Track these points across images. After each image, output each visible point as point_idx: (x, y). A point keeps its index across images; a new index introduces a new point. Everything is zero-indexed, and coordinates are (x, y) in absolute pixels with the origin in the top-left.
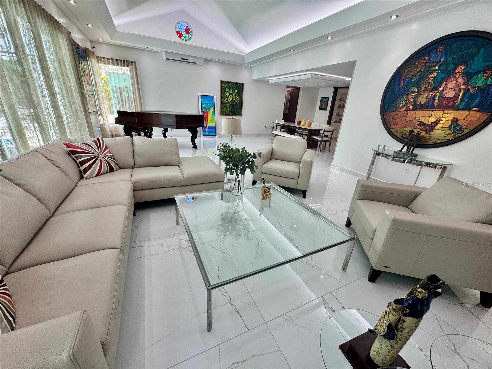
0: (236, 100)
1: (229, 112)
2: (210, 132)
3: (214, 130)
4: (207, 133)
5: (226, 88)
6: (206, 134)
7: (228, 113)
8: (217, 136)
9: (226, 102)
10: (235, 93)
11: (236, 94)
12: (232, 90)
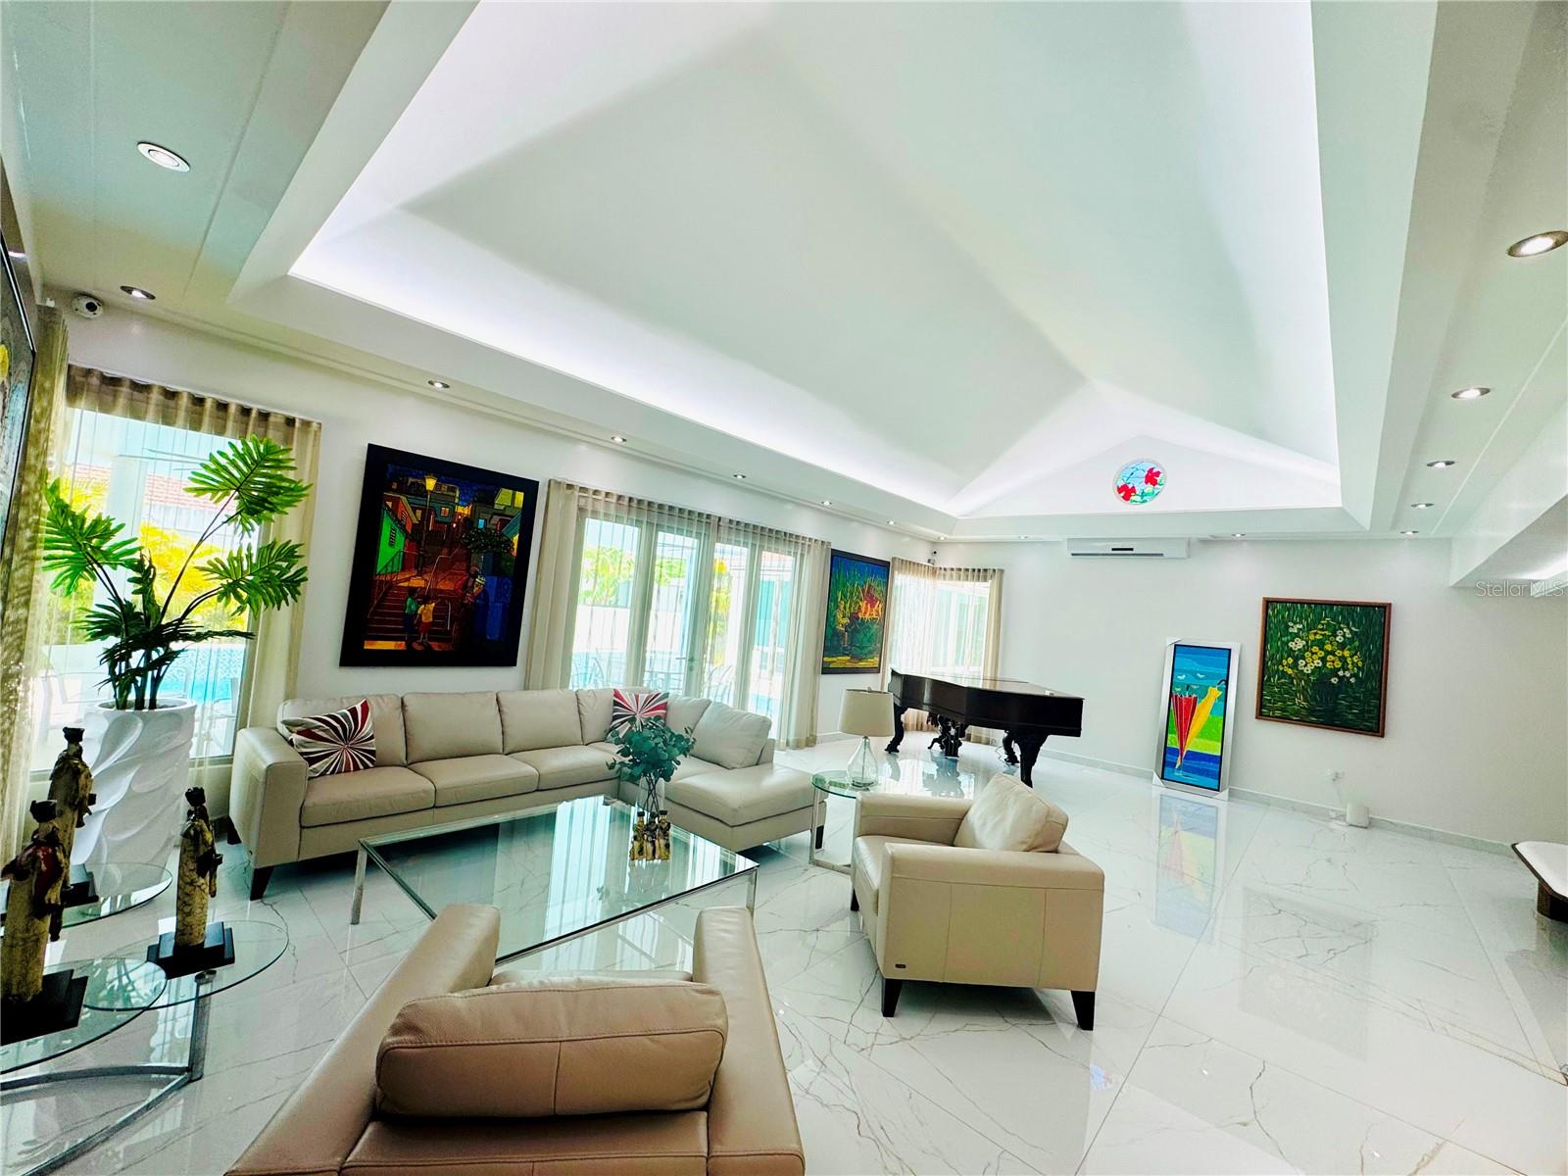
0: (1345, 669)
1: (1304, 712)
2: (1194, 773)
3: (1213, 767)
4: (1179, 774)
5: (1291, 624)
6: (1177, 774)
7: (1297, 713)
8: (1224, 794)
9: (1290, 671)
10: (1340, 639)
11: (1342, 646)
12: (1322, 630)
